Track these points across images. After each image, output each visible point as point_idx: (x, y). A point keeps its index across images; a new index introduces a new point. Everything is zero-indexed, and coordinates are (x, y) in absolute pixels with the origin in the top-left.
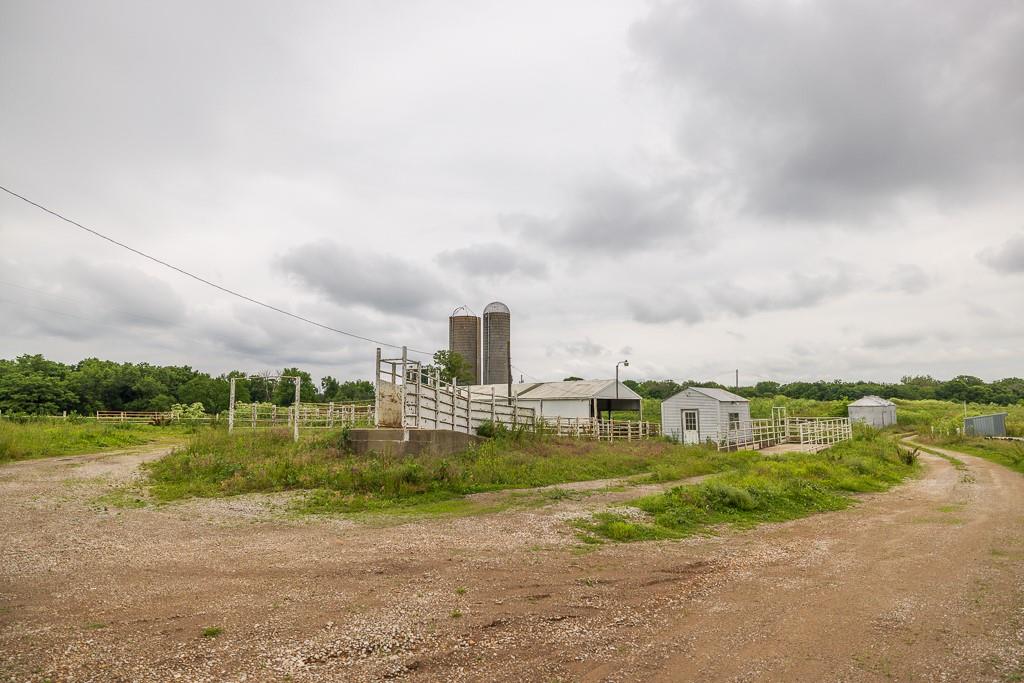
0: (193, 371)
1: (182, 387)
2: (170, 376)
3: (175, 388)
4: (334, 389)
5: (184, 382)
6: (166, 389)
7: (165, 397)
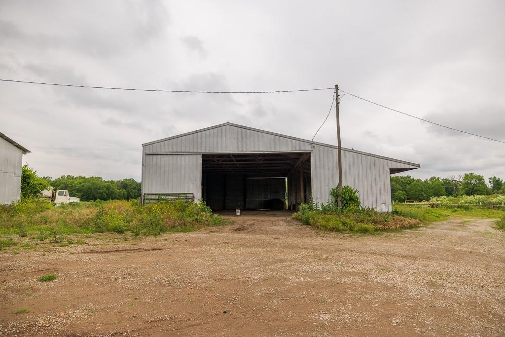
0: (412, 178)
1: (408, 187)
2: (402, 182)
3: (404, 187)
4: (498, 184)
5: (409, 184)
6: (401, 188)
7: (401, 192)
